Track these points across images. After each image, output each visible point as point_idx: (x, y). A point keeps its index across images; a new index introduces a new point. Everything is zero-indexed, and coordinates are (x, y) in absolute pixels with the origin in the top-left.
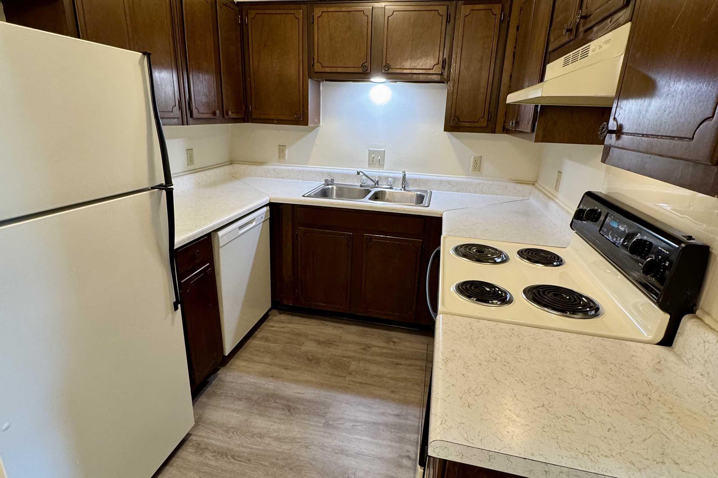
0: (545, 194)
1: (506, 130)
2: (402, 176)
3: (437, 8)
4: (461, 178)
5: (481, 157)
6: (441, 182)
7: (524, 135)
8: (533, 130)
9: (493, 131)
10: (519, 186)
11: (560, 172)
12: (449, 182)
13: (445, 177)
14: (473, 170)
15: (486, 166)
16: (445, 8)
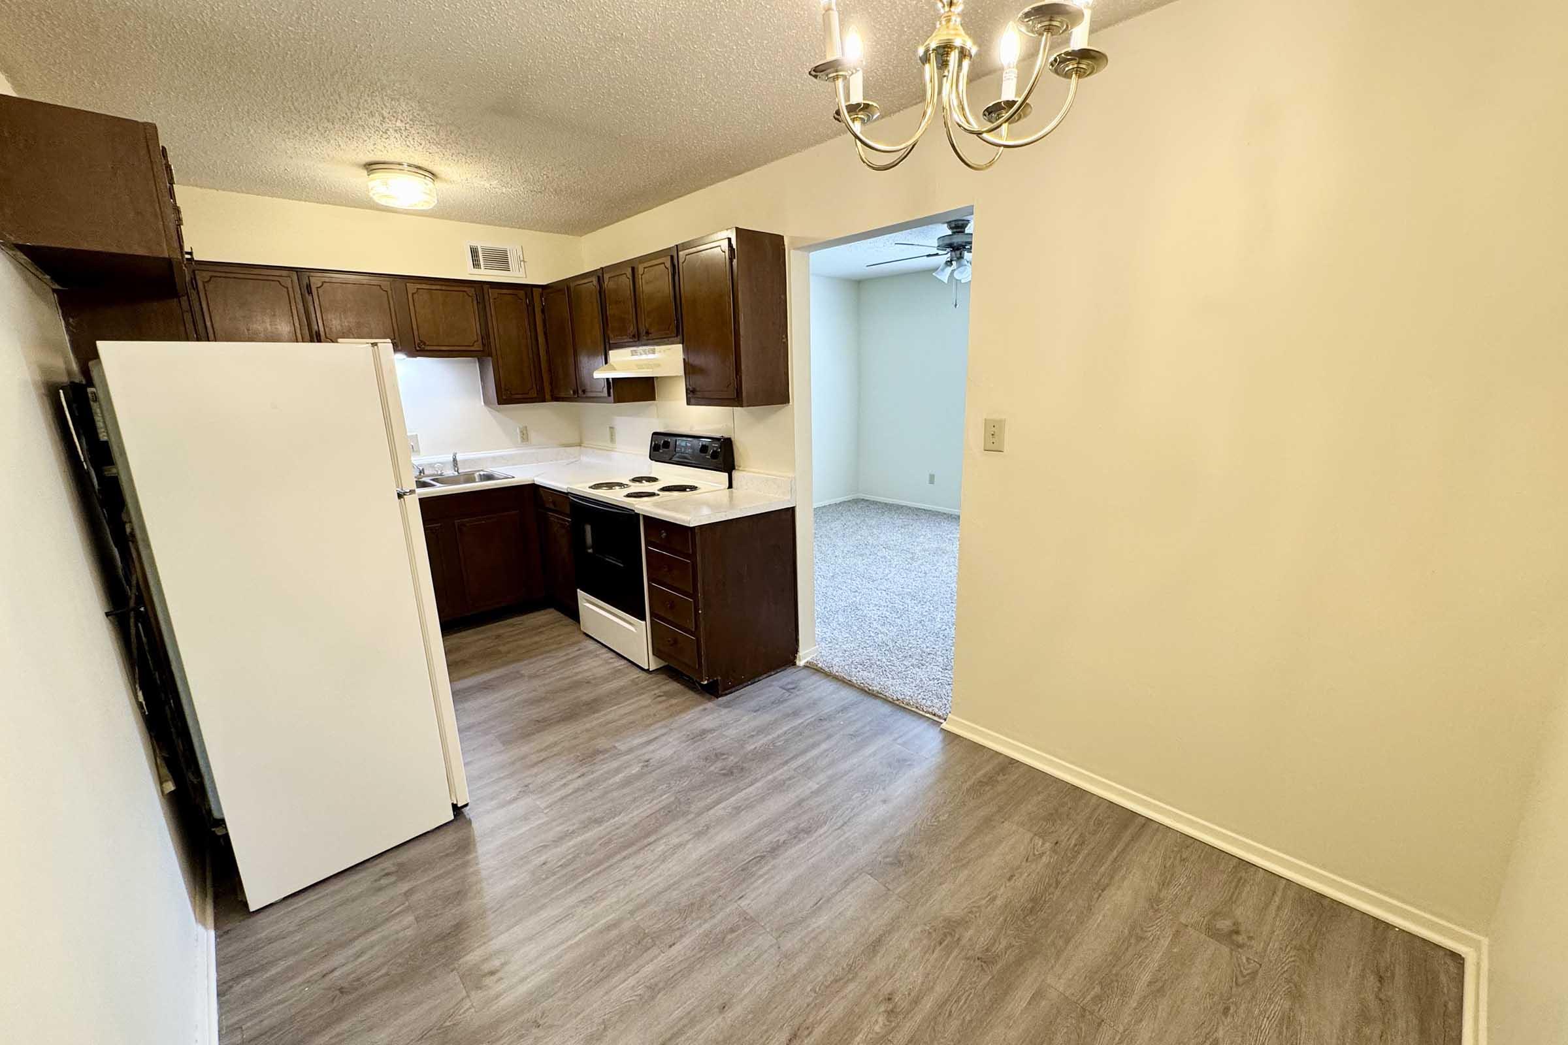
0: (600, 449)
1: (556, 399)
2: (452, 459)
3: (466, 289)
4: (512, 451)
5: (526, 427)
6: (494, 458)
7: (595, 399)
8: (609, 394)
9: (544, 401)
10: (568, 449)
11: (611, 428)
12: (502, 457)
13: (498, 453)
14: (522, 441)
15: (532, 435)
16: (473, 290)
